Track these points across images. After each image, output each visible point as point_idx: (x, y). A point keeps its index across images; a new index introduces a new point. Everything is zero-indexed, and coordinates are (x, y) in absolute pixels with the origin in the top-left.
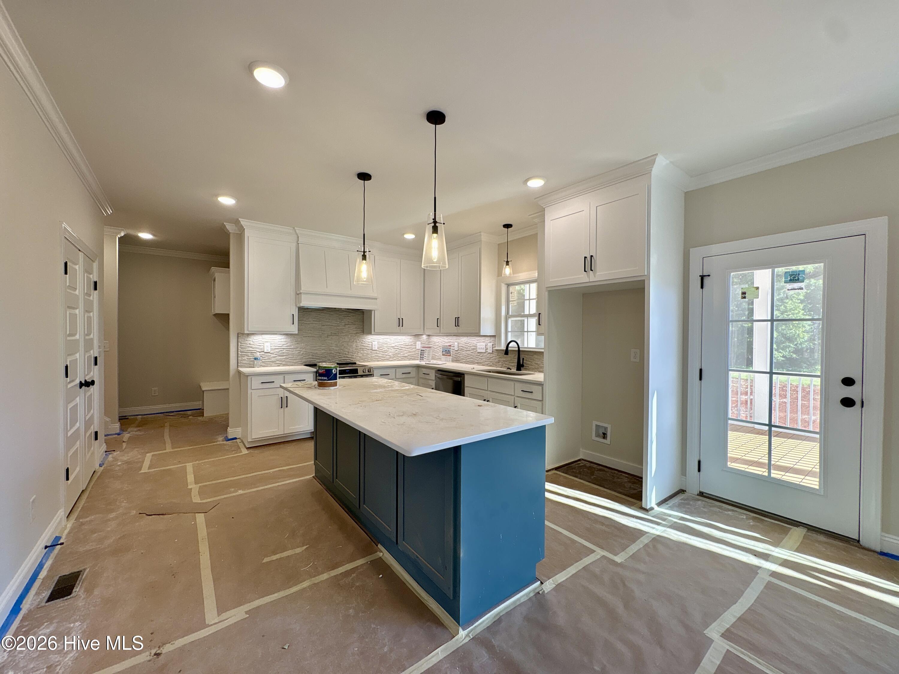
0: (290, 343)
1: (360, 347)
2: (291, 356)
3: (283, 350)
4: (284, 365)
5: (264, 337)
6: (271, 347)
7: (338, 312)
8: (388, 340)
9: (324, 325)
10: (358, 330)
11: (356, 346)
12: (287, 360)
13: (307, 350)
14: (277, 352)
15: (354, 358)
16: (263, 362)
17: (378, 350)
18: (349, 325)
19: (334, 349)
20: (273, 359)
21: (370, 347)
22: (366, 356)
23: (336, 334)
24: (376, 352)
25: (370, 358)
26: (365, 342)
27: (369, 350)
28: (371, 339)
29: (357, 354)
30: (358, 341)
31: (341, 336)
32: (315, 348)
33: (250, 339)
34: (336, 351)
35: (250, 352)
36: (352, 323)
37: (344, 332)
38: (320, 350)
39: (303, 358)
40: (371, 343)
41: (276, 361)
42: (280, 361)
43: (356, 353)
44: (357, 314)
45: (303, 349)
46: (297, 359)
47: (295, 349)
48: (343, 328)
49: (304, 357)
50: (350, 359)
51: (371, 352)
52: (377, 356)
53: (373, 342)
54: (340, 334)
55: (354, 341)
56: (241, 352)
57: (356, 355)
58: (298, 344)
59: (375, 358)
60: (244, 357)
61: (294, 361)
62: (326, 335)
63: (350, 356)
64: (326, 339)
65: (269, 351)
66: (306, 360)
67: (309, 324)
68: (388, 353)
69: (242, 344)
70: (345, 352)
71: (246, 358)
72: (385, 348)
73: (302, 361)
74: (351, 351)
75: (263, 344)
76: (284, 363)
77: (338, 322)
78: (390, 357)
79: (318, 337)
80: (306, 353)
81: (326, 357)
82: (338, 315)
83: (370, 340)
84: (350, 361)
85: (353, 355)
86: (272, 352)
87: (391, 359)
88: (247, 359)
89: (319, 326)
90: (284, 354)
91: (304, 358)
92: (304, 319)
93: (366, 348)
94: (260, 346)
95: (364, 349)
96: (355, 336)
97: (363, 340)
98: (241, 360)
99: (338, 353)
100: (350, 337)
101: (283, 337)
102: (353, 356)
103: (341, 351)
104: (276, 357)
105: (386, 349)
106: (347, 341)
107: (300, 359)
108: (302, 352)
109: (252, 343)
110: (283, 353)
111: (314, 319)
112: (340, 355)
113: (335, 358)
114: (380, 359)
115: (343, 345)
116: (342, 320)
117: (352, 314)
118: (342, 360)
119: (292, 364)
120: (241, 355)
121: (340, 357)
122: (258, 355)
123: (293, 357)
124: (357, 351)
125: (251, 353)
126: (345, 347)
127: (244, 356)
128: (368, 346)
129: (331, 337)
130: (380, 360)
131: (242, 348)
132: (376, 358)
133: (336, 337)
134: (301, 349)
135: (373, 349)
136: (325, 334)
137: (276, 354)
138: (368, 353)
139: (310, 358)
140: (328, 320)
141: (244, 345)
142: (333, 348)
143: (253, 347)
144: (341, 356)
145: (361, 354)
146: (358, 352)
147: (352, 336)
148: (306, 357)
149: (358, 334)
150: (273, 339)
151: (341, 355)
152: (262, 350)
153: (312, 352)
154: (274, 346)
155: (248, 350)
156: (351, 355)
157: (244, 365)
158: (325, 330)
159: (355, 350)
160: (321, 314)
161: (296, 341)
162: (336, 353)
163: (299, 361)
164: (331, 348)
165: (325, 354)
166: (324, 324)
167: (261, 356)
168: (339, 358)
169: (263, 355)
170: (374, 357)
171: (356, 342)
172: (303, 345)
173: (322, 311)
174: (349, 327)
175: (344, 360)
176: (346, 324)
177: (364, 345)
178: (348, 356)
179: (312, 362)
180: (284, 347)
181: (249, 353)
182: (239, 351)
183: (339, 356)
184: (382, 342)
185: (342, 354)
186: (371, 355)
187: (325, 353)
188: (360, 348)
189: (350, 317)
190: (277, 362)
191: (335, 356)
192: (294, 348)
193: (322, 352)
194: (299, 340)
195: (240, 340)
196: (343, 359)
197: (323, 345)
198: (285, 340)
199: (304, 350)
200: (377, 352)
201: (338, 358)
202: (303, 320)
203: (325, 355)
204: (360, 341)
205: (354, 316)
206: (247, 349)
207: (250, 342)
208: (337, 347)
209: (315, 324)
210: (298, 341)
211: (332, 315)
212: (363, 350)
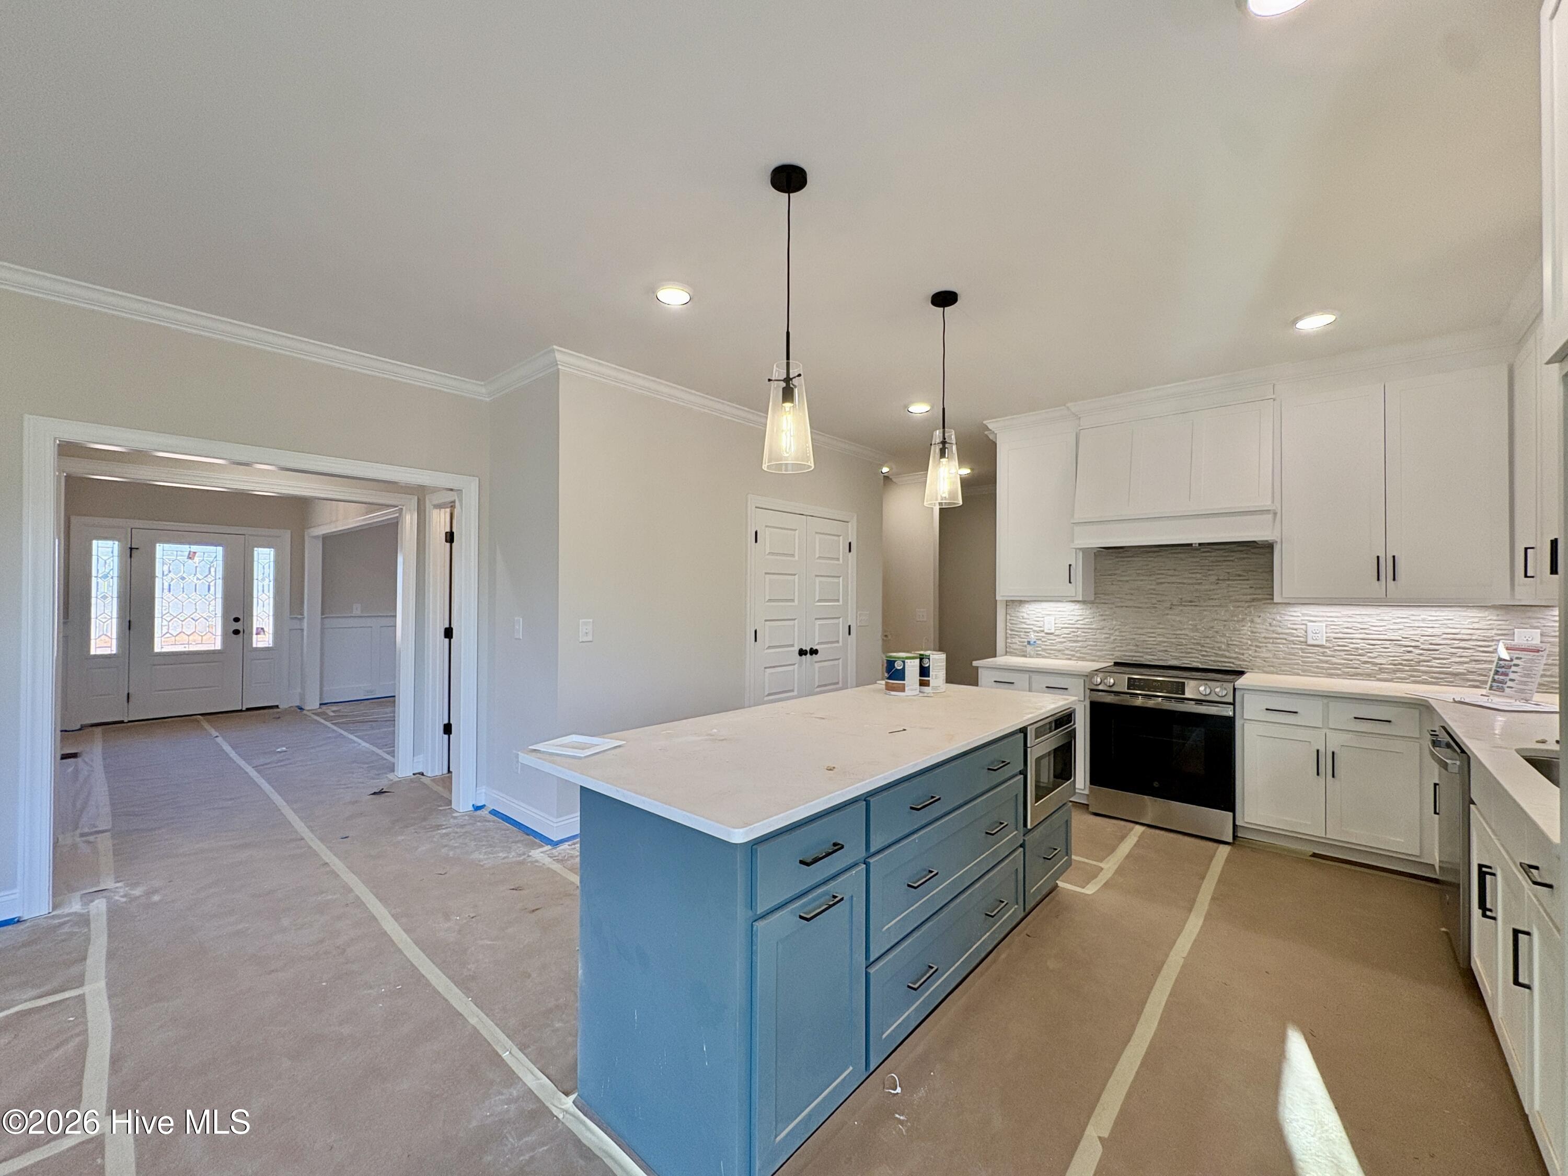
0: (1090, 618)
1: (1263, 635)
2: (1091, 643)
3: (1076, 630)
4: (1080, 659)
5: (1044, 607)
6: (1055, 624)
7: (1198, 552)
8: (1373, 621)
9: (1161, 583)
10: (1259, 591)
11: (1252, 632)
12: (1084, 650)
13: (1123, 634)
14: (1065, 634)
15: (1244, 661)
16: (1044, 650)
17: (1328, 645)
18: (1229, 580)
19: (1187, 635)
20: (1059, 647)
21: (1298, 636)
22: (1284, 658)
23: (1191, 602)
24: (1321, 650)
25: (1298, 664)
26: (1280, 622)
27: (1295, 644)
28: (1303, 615)
29: (1256, 651)
30: (1258, 620)
31: (1207, 606)
32: (1140, 631)
33: (1024, 610)
34: (1193, 641)
35: (1023, 630)
36: (1240, 576)
37: (1216, 597)
38: (1153, 635)
39: (1114, 648)
40: (1304, 627)
41: (1064, 651)
42: (1072, 651)
43: (1252, 648)
44: (1253, 553)
45: (1116, 630)
46: (1102, 650)
47: (1098, 631)
48: (1212, 587)
49: (1118, 646)
50: (1233, 660)
51: (1301, 649)
52: (1326, 662)
53: (1309, 624)
54: (1205, 602)
55: (1243, 620)
56: (1012, 630)
57: (1250, 652)
58: (1104, 620)
59: (1317, 667)
60: (1014, 638)
61: (1098, 653)
62: (1168, 604)
63: (1235, 655)
64: (1167, 612)
65: (1052, 631)
66: (1123, 653)
67: (1127, 581)
68: (1370, 657)
69: (1012, 618)
70: (1219, 645)
71: (1017, 640)
72: (1354, 641)
73: (1112, 655)
74: (1235, 643)
75: (1042, 619)
76: (1078, 655)
77: (1199, 576)
78: (1381, 670)
79: (1147, 608)
80: (1120, 640)
81: (1166, 651)
82: (1198, 560)
83: (1299, 619)
84: (1232, 665)
85: (1242, 651)
86: (1057, 632)
87: (1385, 676)
88: (1020, 642)
89: (1151, 585)
90: (1079, 639)
91: (1117, 649)
92: (1117, 572)
93: (1286, 639)
94: (1038, 621)
95: (1279, 641)
96: (1249, 607)
97: (1273, 616)
98: (1011, 643)
99: (1198, 644)
100: (1232, 608)
101: (1077, 606)
102: (1243, 654)
103: (1208, 641)
104: (1065, 642)
105: (1362, 644)
106: (1224, 618)
107: (1110, 651)
108: (1112, 638)
109: (1026, 616)
110: (1077, 636)
111: (1138, 572)
112: (1204, 649)
113: (1191, 655)
114: (1339, 672)
115: (1212, 627)
116: (1209, 570)
117: (1238, 555)
118: (1210, 663)
119: (1094, 658)
120: (1011, 635)
121: (1204, 653)
122: (1033, 636)
123: (1096, 646)
124: (1254, 644)
125: (1025, 632)
126: (1217, 632)
127: (1014, 636)
128: (1292, 635)
129: (1181, 608)
130: (1338, 675)
131: (1011, 624)
132: (1323, 668)
133: (1193, 608)
134: (1112, 632)
135: (1310, 642)
136: (1163, 601)
137: (1064, 638)
138: (1293, 651)
139: (1131, 651)
140: (1170, 572)
141: (1015, 618)
142: (1183, 632)
143: (1028, 623)
144: (1206, 651)
145: (1270, 651)
146: (1257, 646)
147: (1238, 607)
148: (1121, 647)
149: (1258, 603)
150: (1058, 609)
151: (1208, 650)
152: (1041, 629)
153: (1134, 639)
154: (1061, 624)
155: (1020, 628)
156: (1236, 653)
157: (1014, 651)
158: (1166, 593)
159: (1249, 642)
160: (1156, 560)
161: (1102, 615)
162: (1194, 644)
163: (1108, 655)
164: (1179, 632)
165: (1165, 644)
166: (1163, 581)
167: (1037, 639)
168: (1203, 656)
169: (1043, 637)
170: (1313, 662)
171: (1252, 621)
172: (1114, 623)
173: (1156, 554)
174: (1229, 585)
175: (1214, 661)
176: (1221, 578)
177: (1280, 630)
178: (1227, 654)
179: (1134, 659)
180: (1079, 626)
181: (1021, 632)
182: (1008, 627)
183: (1201, 651)
184: (1346, 625)
185: (1209, 648)
186: (1302, 657)
187: (1165, 642)
188: (1265, 638)
189: (1232, 561)
190: (1067, 652)
191: (1189, 650)
192: (1098, 629)
193: (1159, 639)
194: (1107, 613)
195: (1009, 612)
196: (1213, 658)
197: (1161, 626)
198: (1080, 612)
199: (1117, 633)
200: (1326, 650)
201: (1197, 655)
202: (1115, 574)
203: (1164, 647)
204: (1265, 620)
205: (1244, 558)
206: (1018, 626)
207: (1022, 614)
208: (1193, 632)
209: (1142, 580)
210: (1106, 615)
211: (1182, 560)
212: (1273, 643)
